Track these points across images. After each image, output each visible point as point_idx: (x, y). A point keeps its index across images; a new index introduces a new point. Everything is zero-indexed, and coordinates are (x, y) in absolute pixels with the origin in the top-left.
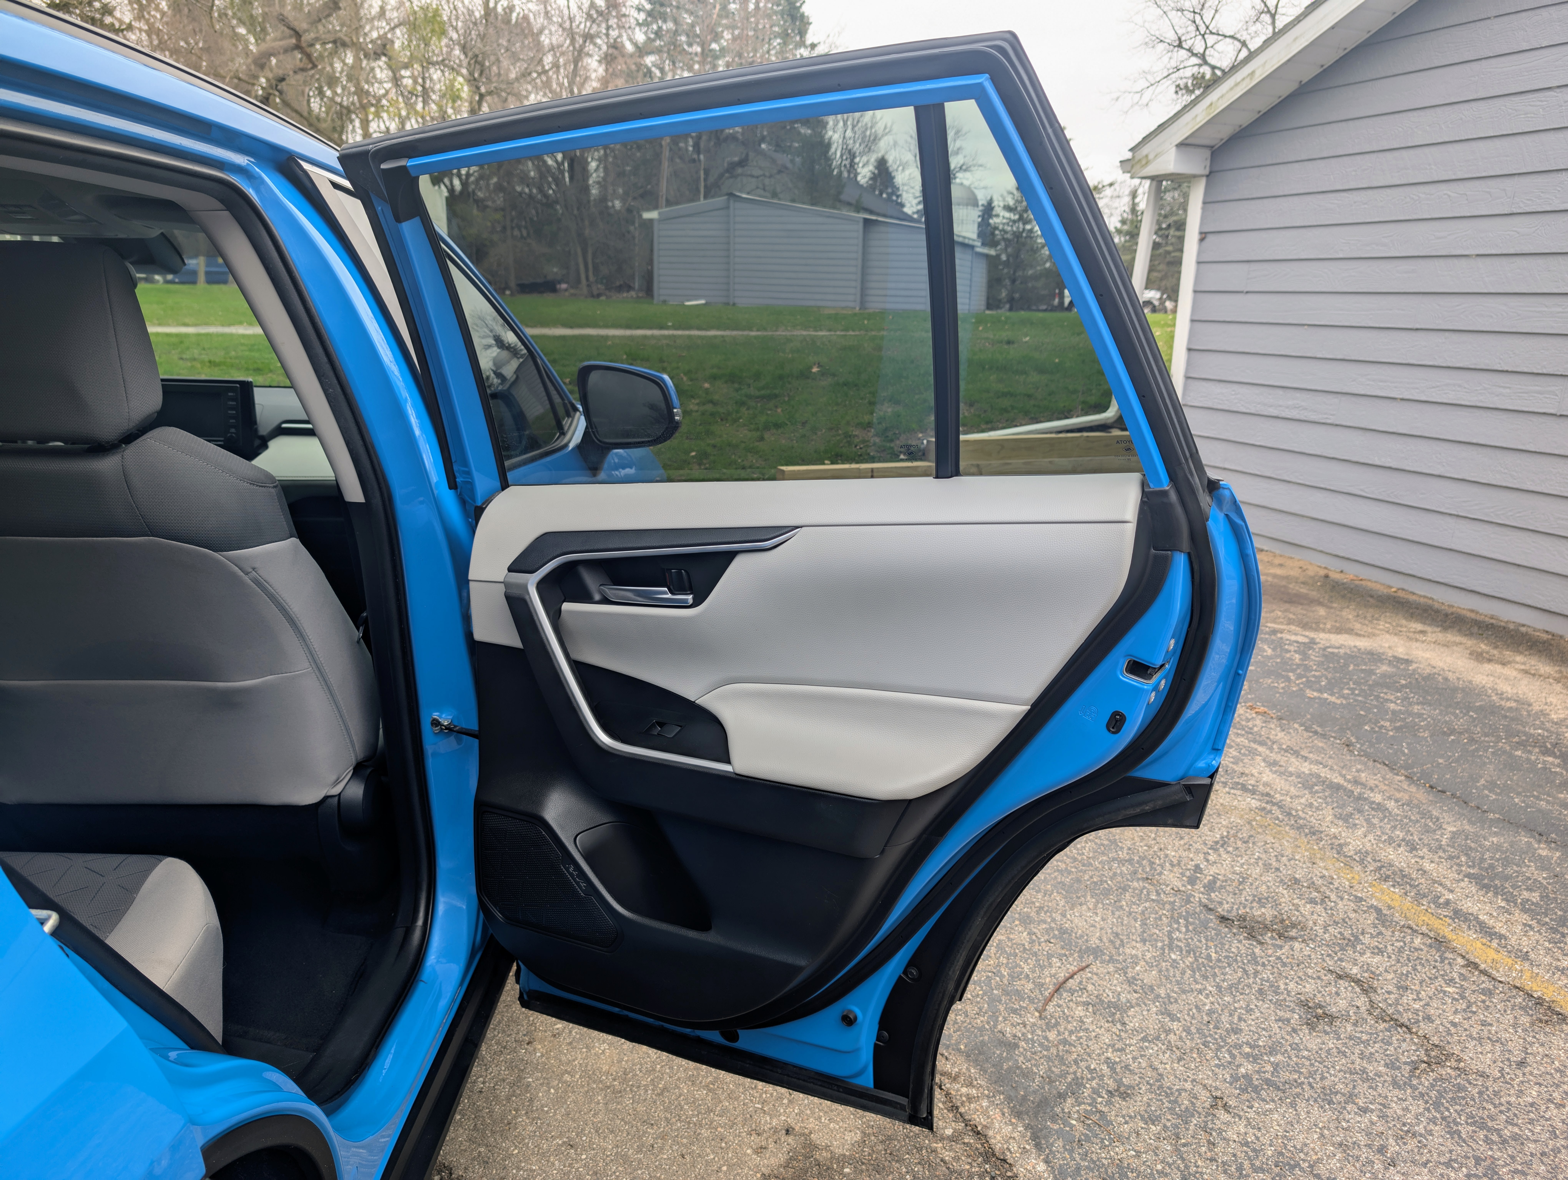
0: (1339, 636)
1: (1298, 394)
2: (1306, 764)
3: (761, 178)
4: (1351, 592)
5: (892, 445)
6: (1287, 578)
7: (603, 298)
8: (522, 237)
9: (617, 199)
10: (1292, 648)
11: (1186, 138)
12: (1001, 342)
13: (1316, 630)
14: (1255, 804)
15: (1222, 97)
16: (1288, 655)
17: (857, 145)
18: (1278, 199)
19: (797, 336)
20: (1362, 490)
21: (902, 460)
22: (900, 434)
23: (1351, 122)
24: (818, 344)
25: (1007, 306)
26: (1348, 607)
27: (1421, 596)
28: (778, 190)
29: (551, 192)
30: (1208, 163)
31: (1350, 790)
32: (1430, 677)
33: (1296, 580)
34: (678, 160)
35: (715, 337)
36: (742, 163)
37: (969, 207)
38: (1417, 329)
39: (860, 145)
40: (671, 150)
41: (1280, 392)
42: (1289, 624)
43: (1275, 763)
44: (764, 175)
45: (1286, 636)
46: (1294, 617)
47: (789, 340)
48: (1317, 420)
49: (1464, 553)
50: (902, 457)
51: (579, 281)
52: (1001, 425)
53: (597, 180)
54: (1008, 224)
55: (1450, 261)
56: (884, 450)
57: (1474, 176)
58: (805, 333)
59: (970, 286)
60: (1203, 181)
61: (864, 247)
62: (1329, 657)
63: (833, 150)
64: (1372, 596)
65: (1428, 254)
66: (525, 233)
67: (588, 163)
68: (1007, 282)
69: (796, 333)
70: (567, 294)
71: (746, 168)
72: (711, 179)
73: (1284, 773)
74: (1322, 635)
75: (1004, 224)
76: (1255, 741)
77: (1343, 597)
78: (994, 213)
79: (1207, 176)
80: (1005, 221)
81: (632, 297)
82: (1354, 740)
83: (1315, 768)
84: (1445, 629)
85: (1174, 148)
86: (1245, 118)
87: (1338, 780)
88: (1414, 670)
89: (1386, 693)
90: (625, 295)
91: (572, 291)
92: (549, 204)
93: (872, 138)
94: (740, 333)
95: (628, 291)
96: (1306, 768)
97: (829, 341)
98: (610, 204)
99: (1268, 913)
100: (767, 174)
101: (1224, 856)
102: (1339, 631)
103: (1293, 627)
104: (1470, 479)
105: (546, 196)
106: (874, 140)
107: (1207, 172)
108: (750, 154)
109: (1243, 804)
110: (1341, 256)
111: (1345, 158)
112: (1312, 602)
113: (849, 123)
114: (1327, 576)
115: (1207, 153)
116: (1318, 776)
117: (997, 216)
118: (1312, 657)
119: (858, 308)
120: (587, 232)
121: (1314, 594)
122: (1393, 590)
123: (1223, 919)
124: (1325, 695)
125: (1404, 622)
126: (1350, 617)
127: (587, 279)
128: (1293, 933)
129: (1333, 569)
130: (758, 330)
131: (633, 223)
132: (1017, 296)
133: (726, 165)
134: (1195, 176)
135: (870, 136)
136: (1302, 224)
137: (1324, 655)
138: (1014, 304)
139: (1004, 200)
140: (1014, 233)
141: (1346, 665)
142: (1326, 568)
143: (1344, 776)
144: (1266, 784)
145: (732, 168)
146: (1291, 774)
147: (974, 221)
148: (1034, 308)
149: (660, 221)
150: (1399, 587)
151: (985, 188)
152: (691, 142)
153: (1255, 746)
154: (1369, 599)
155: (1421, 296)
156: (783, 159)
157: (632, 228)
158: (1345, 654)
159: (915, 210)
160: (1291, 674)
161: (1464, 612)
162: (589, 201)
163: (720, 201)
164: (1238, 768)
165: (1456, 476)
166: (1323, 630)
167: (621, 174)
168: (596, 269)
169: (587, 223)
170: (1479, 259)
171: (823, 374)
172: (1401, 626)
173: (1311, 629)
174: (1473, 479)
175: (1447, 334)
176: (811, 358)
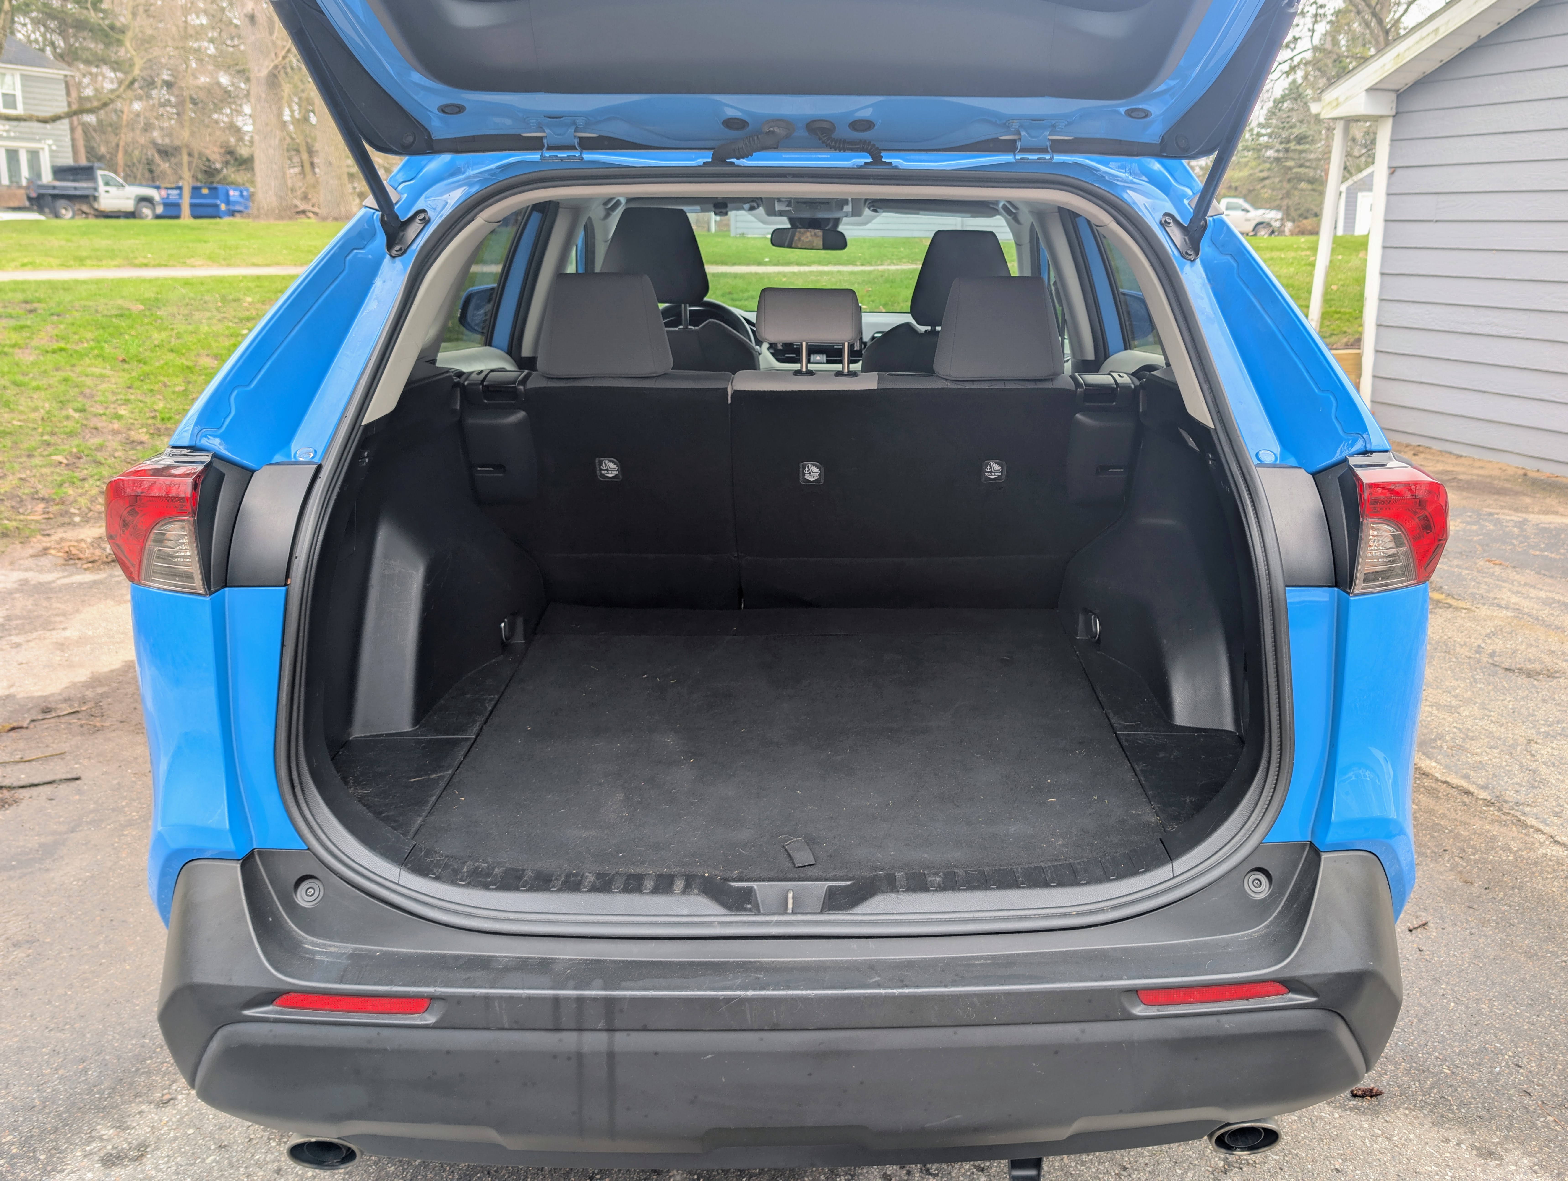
0: (1547, 516)
1: (1489, 312)
6: (1490, 476)
11: (1376, 84)
13: (1527, 512)
14: (1509, 614)
15: (1409, 49)
16: (1507, 529)
18: (1463, 138)
23: (1527, 73)
26: (1550, 497)
30: (1394, 105)
33: (1499, 478)
41: (1473, 310)
43: (1518, 592)
48: (1508, 335)
60: (1390, 122)
62: (1542, 531)
73: (1527, 597)
74: (1532, 516)
76: (1498, 580)
77: (1544, 489)
79: (1394, 116)
83: (1550, 595)
85: (1364, 93)
86: (1429, 67)
96: (1543, 594)
99: (1537, 666)
101: (1497, 640)
102: (1546, 512)
103: (1506, 511)
107: (1393, 112)
109: (1501, 615)
110: (1524, 189)
111: (1524, 104)
112: (1517, 493)
114: (1525, 475)
115: (1393, 96)
116: (1553, 599)
121: (1517, 488)
123: (1506, 670)
124: (1546, 553)
128: (1558, 675)
134: (1382, 117)
136: (1486, 161)
137: (1538, 529)
142: (1523, 468)
144: (1515, 604)
146: (1533, 598)
153: (1500, 583)
158: (1556, 528)
164: (1491, 595)
166: (1533, 513)
173: (1521, 511)
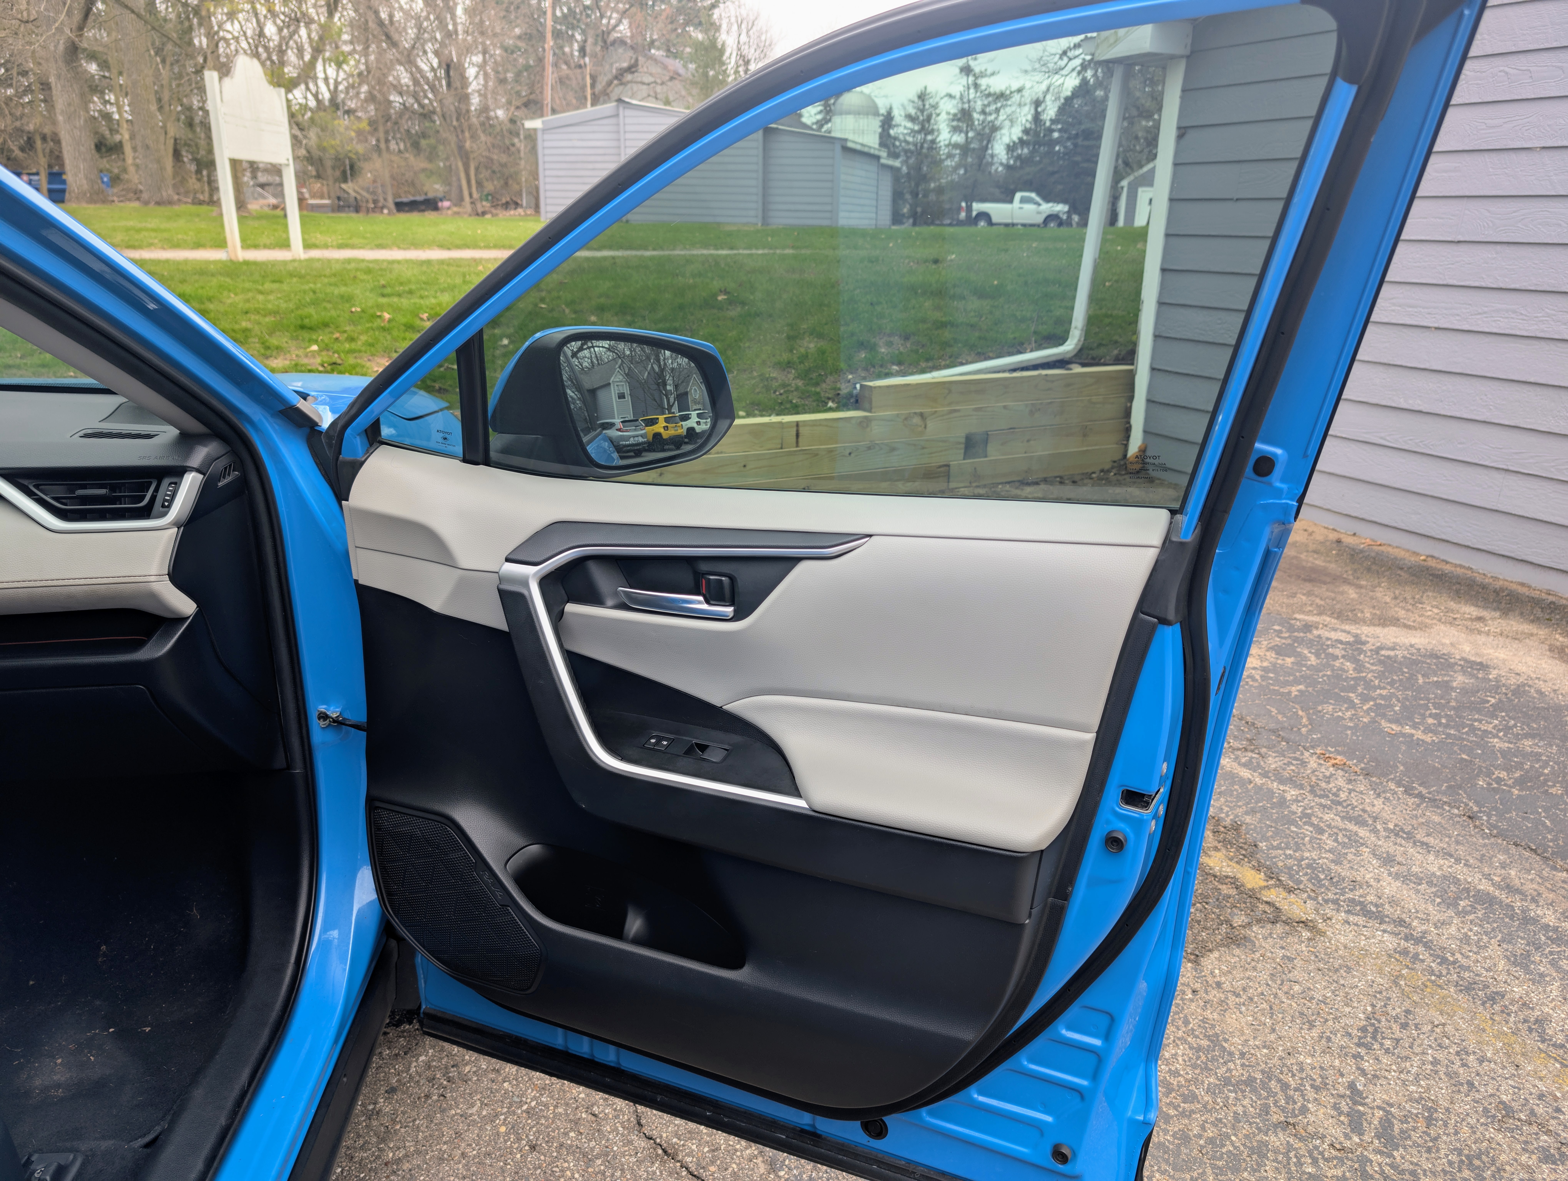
0: (1386, 630)
2: (1431, 857)
3: (652, 85)
4: (1374, 563)
5: (818, 390)
7: (488, 216)
8: (400, 151)
9: (499, 108)
10: (1338, 652)
12: (926, 261)
13: (1356, 621)
16: (1337, 664)
17: (752, 50)
19: (697, 256)
20: (1381, 438)
21: (831, 410)
22: (826, 375)
24: (723, 266)
25: (911, 221)
26: (1379, 585)
27: (1456, 566)
28: (671, 98)
29: (426, 101)
30: (1189, 41)
31: (1508, 905)
32: (1519, 691)
34: (564, 67)
35: (605, 258)
36: (632, 69)
37: (870, 117)
38: (1459, 242)
39: (755, 50)
40: (554, 54)
42: (1320, 614)
43: (1390, 859)
44: (655, 82)
45: (1325, 633)
46: (1322, 603)
47: (689, 261)
49: (1515, 515)
50: (830, 404)
51: (461, 199)
52: (943, 363)
53: (477, 88)
54: (909, 134)
55: (1505, 156)
56: (809, 396)
57: (1542, 46)
58: (705, 252)
59: (877, 200)
60: (1183, 64)
61: (764, 158)
62: (1388, 664)
63: (727, 54)
64: (1402, 569)
65: (1477, 148)
66: (402, 146)
67: (465, 70)
68: (908, 196)
69: (695, 252)
70: (450, 212)
71: (636, 74)
72: (599, 87)
73: (1409, 878)
74: (1366, 629)
75: (904, 135)
78: (894, 123)
79: (1188, 57)
80: (906, 131)
81: (520, 215)
82: (1475, 809)
83: (1446, 865)
84: (1506, 613)
87: (1484, 886)
88: (1497, 680)
89: (1480, 721)
90: (512, 212)
91: (455, 209)
92: (426, 115)
93: (767, 44)
94: (634, 253)
95: (516, 209)
97: (735, 262)
98: (492, 114)
100: (659, 81)
102: (1383, 621)
103: (1327, 619)
104: (1525, 426)
105: (422, 106)
106: (770, 45)
107: (1187, 52)
108: (640, 58)
113: (743, 26)
115: (1188, 29)
116: (1456, 880)
117: (898, 126)
118: (1368, 665)
119: (760, 225)
120: (468, 144)
122: (1422, 558)
124: (1408, 729)
125: (1452, 605)
126: (1388, 599)
127: (471, 195)
129: (1342, 531)
130: (654, 249)
131: (518, 135)
132: (919, 210)
133: (614, 71)
134: (1172, 57)
135: (765, 41)
137: (1381, 662)
138: (917, 219)
139: (905, 108)
140: (915, 145)
141: (1412, 677)
142: (1334, 530)
143: (1488, 877)
144: (1393, 902)
145: (620, 76)
146: (1419, 880)
147: (875, 132)
148: (938, 222)
149: (544, 130)
150: (1428, 553)
151: (886, 96)
152: (576, 46)
154: (1399, 572)
155: (1465, 200)
156: (676, 65)
157: (516, 140)
158: (1405, 658)
159: (814, 120)
160: (1351, 695)
161: (1514, 587)
162: (468, 111)
163: (609, 107)
165: (1507, 423)
167: (502, 81)
168: (479, 184)
169: (467, 134)
170: (1545, 153)
171: (731, 302)
172: (1452, 611)
173: (1349, 620)
174: (1529, 427)
175: (1499, 247)
176: (715, 282)
